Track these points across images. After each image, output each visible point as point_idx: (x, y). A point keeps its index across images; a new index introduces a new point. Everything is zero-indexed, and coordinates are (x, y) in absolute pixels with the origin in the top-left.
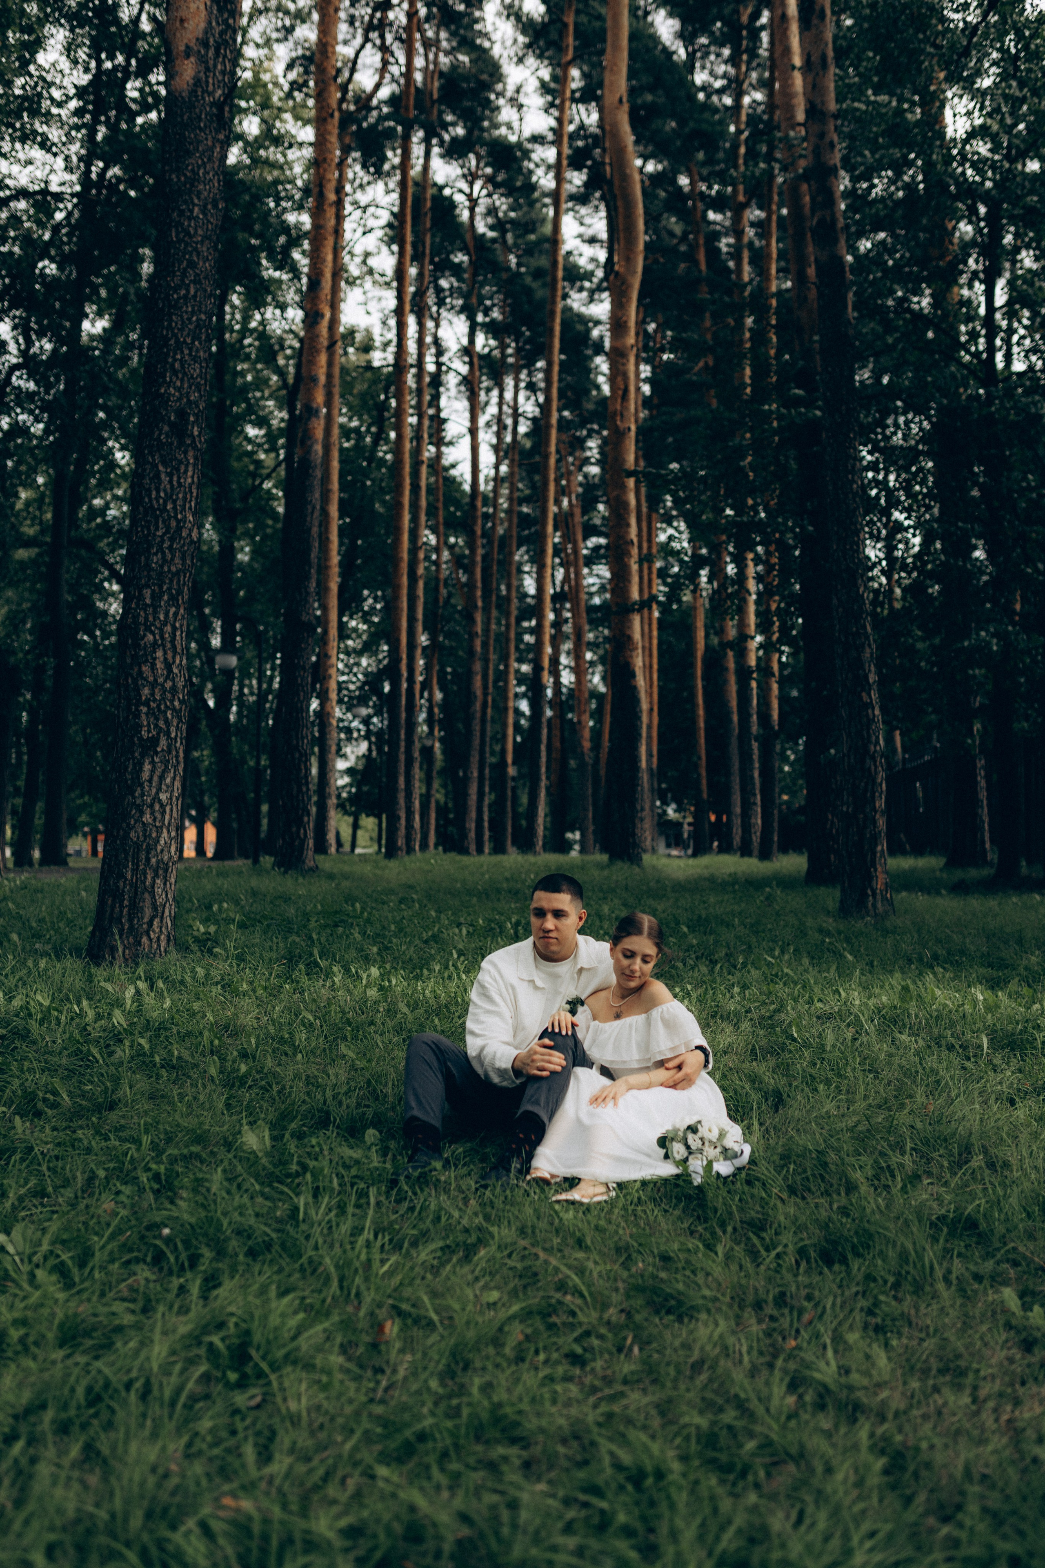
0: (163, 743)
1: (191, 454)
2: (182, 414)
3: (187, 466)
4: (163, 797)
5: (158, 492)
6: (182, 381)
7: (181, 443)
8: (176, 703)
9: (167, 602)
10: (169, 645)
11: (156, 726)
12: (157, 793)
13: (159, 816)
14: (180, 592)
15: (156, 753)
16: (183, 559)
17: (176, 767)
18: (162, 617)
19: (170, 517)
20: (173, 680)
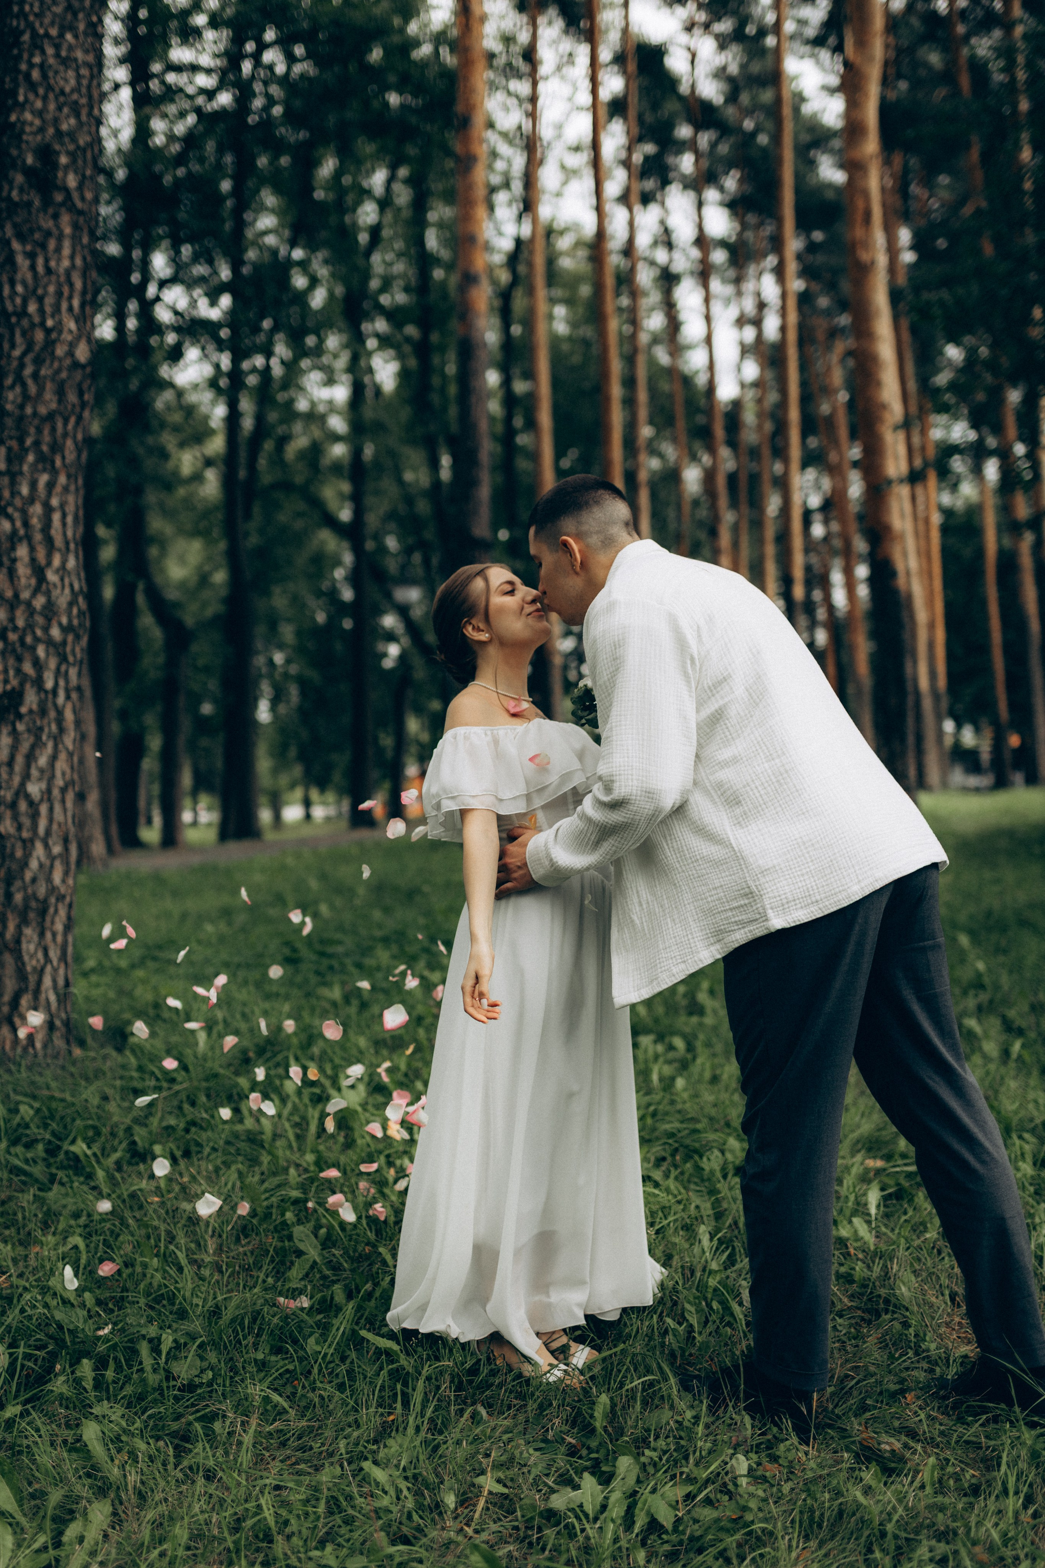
0: (31, 699)
1: (65, 219)
2: (46, 154)
3: (60, 238)
4: (34, 789)
5: (12, 283)
6: (45, 99)
7: (47, 202)
8: (55, 632)
9: (34, 466)
10: (38, 537)
11: (18, 671)
12: (23, 784)
13: (26, 821)
14: (56, 447)
15: (20, 716)
16: (61, 393)
17: (57, 739)
18: (25, 490)
19: (33, 326)
20: (48, 594)
